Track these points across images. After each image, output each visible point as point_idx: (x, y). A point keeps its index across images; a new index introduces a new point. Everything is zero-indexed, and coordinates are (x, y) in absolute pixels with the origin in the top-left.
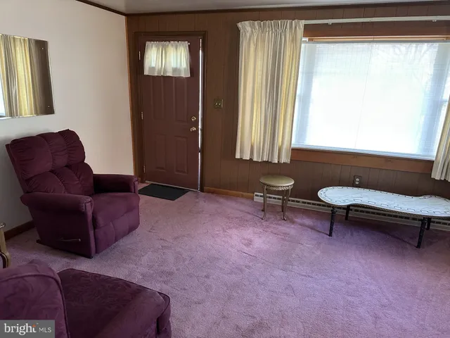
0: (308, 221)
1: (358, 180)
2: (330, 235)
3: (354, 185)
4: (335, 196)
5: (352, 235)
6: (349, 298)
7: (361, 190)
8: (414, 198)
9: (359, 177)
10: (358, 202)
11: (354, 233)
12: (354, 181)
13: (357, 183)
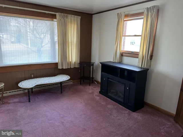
0: (16, 100)
1: (32, 75)
2: (29, 101)
3: (31, 78)
4: (27, 84)
5: (38, 98)
6: (50, 122)
7: (35, 79)
8: (55, 77)
9: (32, 74)
10: (37, 84)
11: (38, 97)
12: (31, 76)
13: (32, 77)
